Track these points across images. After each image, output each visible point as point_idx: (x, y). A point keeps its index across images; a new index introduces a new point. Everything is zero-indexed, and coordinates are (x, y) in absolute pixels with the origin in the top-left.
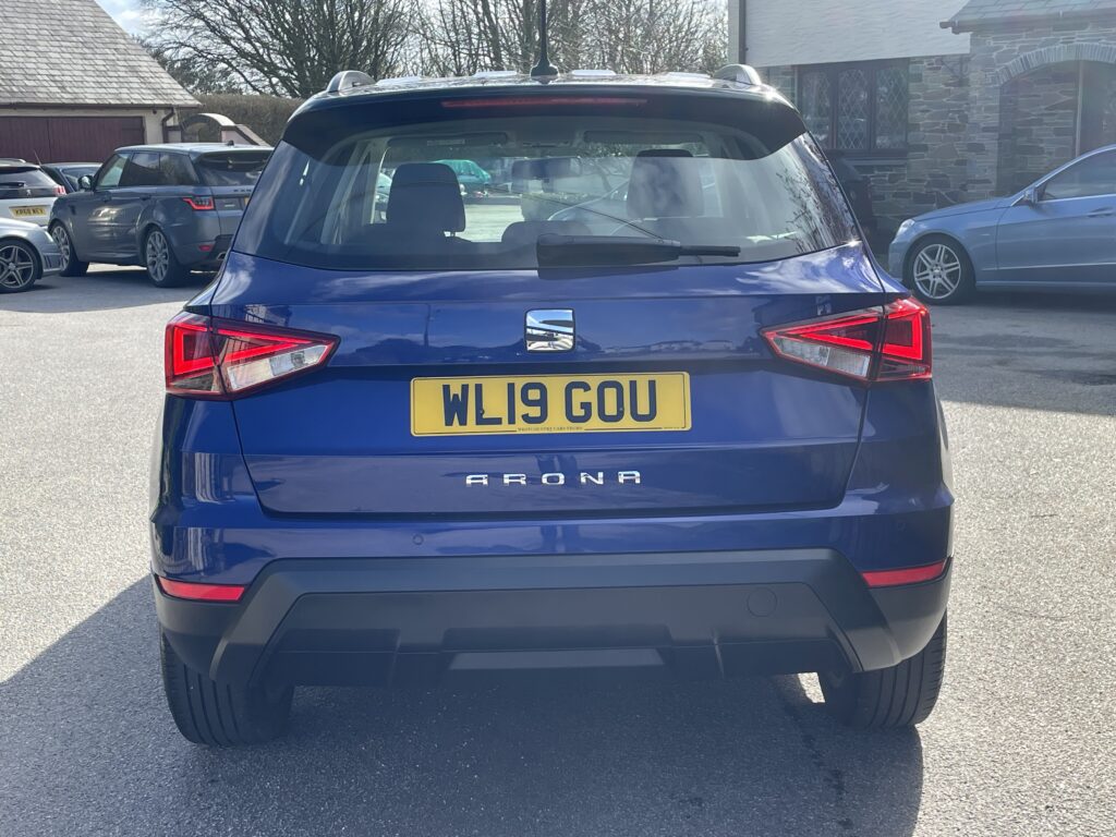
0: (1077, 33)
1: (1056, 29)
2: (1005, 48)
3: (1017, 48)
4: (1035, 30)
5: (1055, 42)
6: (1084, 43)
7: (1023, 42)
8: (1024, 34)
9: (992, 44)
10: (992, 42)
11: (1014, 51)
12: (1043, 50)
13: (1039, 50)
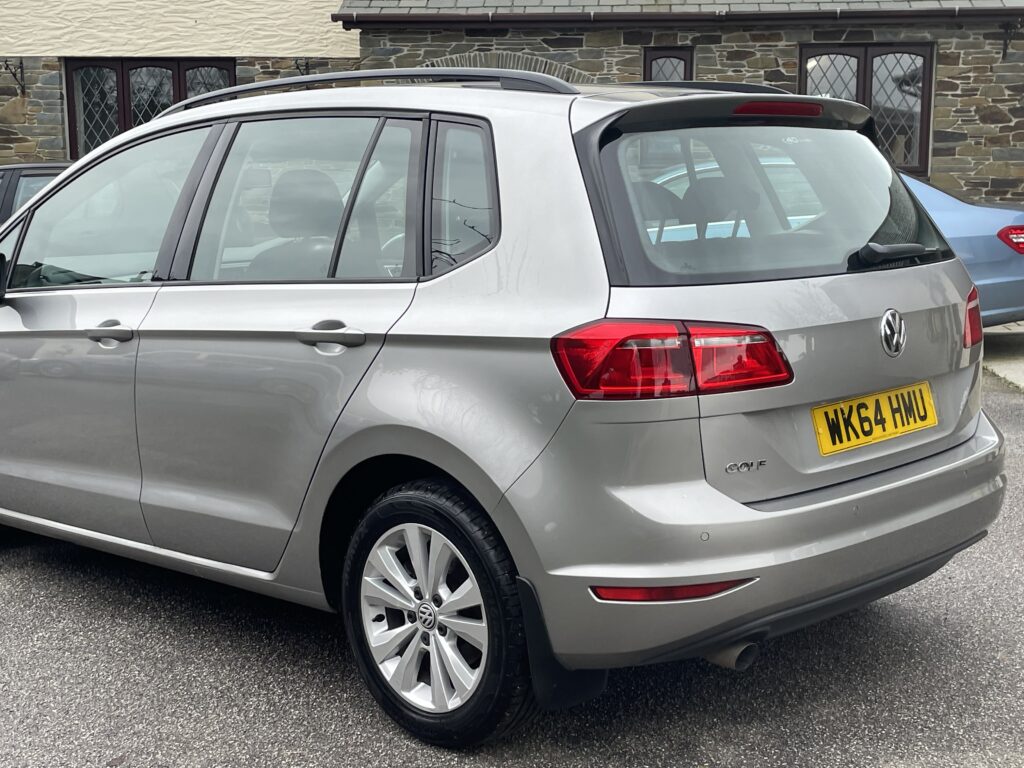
0: (495, 40)
1: (471, 33)
2: (405, 52)
3: (422, 52)
4: (444, 33)
5: (469, 48)
6: (505, 53)
7: (429, 46)
8: (429, 36)
9: (388, 46)
10: (388, 44)
11: (419, 55)
12: (454, 57)
13: (448, 57)
